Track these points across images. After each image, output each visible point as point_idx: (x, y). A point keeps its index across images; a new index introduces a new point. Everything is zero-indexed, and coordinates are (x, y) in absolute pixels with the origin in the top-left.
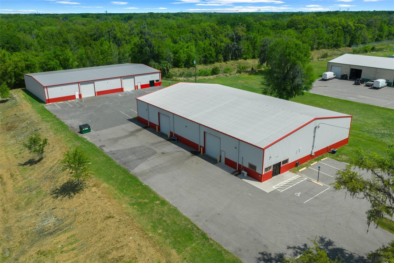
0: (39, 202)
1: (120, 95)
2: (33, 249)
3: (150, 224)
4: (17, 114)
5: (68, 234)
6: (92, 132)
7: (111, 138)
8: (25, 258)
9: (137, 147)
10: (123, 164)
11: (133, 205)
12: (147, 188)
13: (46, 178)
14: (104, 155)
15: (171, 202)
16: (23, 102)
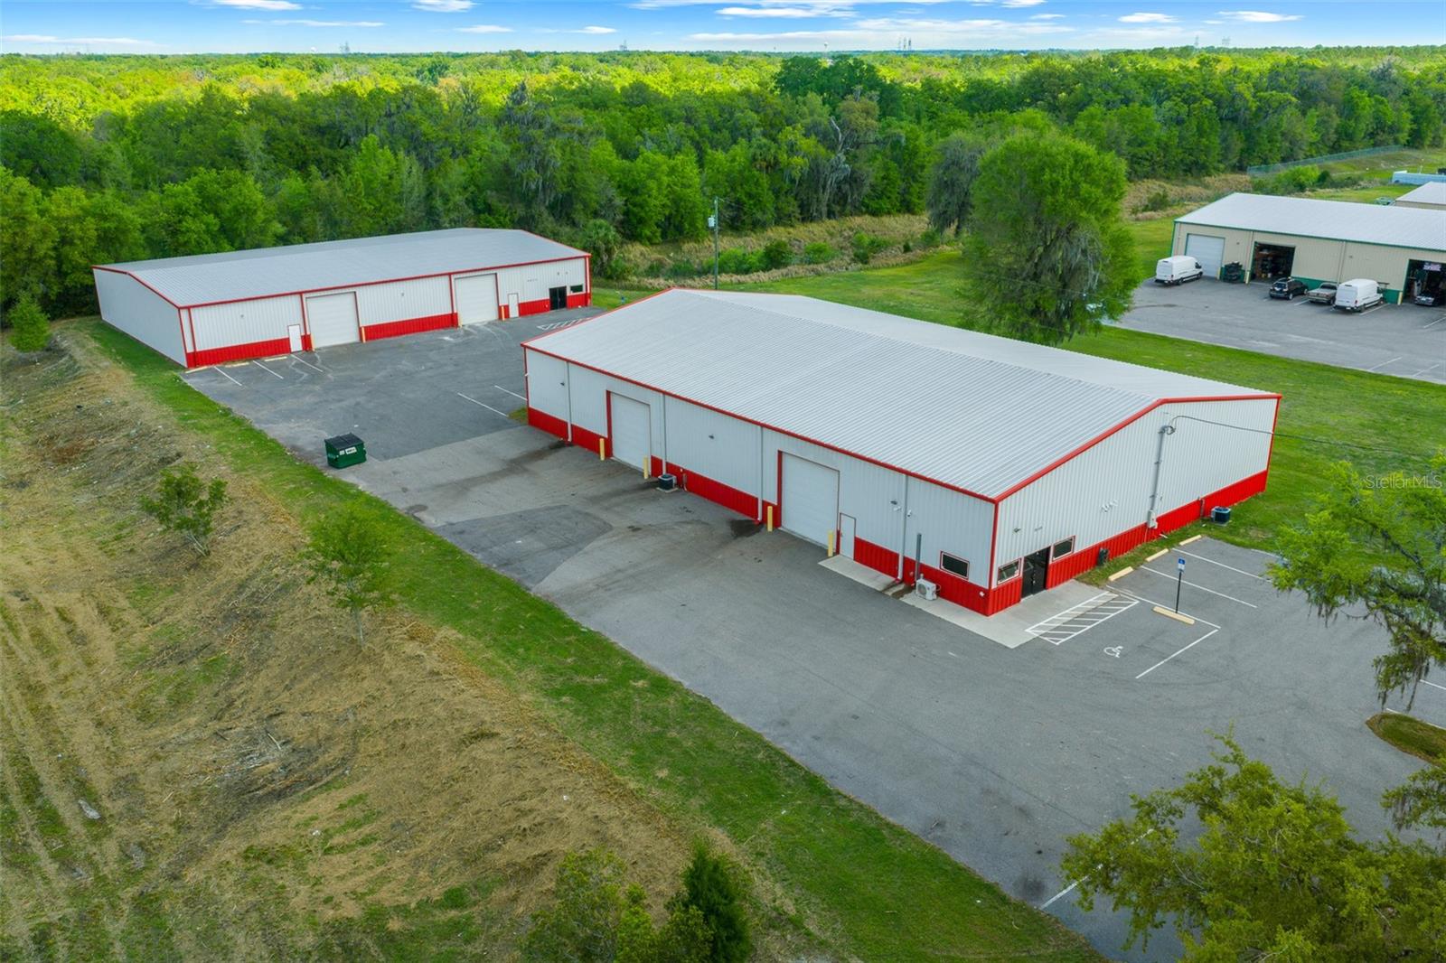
0: (216, 695)
1: (447, 338)
2: (227, 842)
3: (626, 752)
4: (85, 404)
5: (343, 795)
6: (372, 463)
7: (444, 481)
8: (205, 873)
9: (539, 510)
10: (499, 566)
11: (559, 693)
12: (598, 641)
13: (229, 616)
14: (427, 536)
15: (686, 684)
16: (101, 365)
